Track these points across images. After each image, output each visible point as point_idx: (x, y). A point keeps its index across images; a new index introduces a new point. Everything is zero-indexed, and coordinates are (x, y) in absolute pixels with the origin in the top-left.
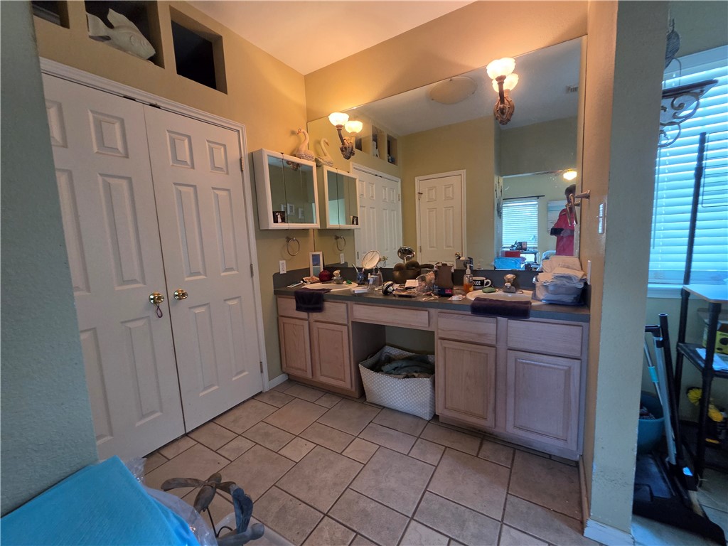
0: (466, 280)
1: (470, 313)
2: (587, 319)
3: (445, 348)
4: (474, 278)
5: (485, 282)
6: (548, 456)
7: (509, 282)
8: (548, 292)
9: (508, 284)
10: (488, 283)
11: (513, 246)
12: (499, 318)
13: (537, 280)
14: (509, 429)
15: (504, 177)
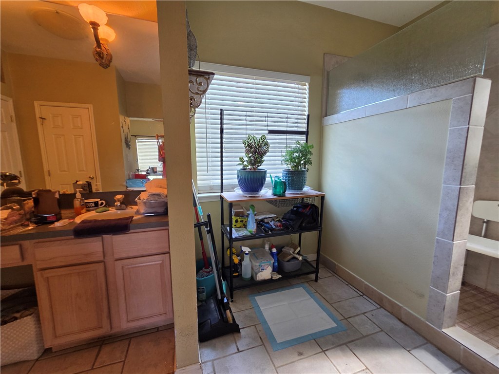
0: (77, 203)
1: (73, 237)
2: (167, 224)
3: (48, 278)
4: (86, 201)
5: (100, 203)
6: (156, 330)
7: (118, 201)
8: (146, 207)
9: (119, 204)
10: (102, 204)
11: (148, 170)
12: (105, 236)
13: (139, 199)
14: (124, 325)
15: (131, 119)
